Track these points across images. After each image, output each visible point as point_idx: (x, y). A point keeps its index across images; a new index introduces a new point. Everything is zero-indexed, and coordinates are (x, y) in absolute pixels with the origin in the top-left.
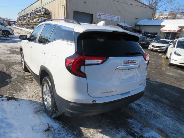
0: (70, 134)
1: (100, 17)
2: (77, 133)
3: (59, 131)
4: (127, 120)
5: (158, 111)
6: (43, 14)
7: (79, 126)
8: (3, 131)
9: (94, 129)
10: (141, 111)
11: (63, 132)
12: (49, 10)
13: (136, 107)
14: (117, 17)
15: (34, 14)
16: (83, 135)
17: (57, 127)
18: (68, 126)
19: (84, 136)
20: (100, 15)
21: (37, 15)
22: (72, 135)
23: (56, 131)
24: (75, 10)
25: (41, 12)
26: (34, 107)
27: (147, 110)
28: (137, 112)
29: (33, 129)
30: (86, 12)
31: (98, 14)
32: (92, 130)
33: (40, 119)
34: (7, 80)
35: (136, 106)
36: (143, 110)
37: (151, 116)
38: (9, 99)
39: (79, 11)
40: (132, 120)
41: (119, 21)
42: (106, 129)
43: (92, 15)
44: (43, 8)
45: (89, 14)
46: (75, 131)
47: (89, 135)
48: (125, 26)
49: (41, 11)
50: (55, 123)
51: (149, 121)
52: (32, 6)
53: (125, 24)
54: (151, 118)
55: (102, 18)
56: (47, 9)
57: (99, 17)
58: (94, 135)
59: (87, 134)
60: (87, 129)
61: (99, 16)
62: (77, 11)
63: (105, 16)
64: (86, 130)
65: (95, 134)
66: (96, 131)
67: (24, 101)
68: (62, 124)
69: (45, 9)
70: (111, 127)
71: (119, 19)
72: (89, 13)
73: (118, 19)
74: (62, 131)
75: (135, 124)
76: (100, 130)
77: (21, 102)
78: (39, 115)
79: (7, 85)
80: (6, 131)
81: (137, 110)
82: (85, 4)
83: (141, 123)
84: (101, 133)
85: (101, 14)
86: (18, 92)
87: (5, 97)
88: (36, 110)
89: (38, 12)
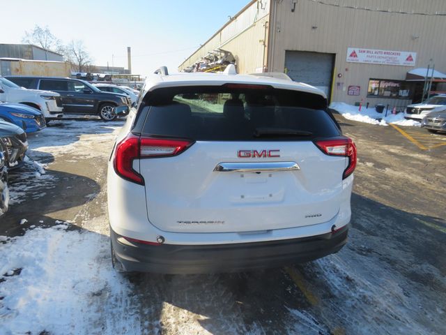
0: (134, 311)
1: (355, 58)
2: (150, 313)
3: (116, 300)
4: (289, 309)
5: (403, 306)
6: (221, 64)
7: (163, 300)
8: (24, 279)
9: (190, 313)
10: (345, 297)
11: (124, 304)
12: (234, 55)
13: (339, 286)
14: (404, 55)
15: (203, 65)
16: (158, 319)
17: (119, 292)
18: (142, 295)
19: (161, 320)
20: (353, 54)
21: (208, 68)
22: (137, 313)
23: (112, 299)
24: (290, 49)
25: (217, 59)
26: (103, 248)
27: (365, 297)
28: (332, 296)
29: (74, 287)
30: (316, 51)
31: (350, 51)
32: (184, 313)
33: (98, 272)
34: (90, 196)
35: (340, 283)
36: (353, 294)
37: (366, 314)
38: (72, 228)
39: (299, 49)
40: (302, 312)
41: (413, 63)
42: (220, 317)
43: (333, 56)
44: (221, 51)
45: (326, 53)
46: (149, 306)
47: (172, 320)
48: (430, 78)
49: (219, 57)
50: (121, 283)
51: (354, 325)
52: (203, 48)
53: (430, 71)
54: (365, 318)
55: (360, 61)
56: (228, 52)
57: (352, 58)
58: (184, 324)
59: (169, 318)
60: (177, 308)
61: (351, 56)
62: (294, 49)
63: (371, 55)
64: (172, 311)
65: (185, 322)
66: (193, 316)
67: (93, 235)
68: (132, 289)
69: (226, 53)
70: (234, 316)
71: (412, 60)
72: (324, 52)
73: (410, 59)
74: (123, 301)
75: (304, 324)
76: (202, 318)
77: (86, 236)
78: (101, 265)
79: (85, 203)
80: (29, 280)
81: (336, 293)
82: (313, 31)
83: (324, 325)
84: (202, 323)
85: (357, 50)
86: (94, 219)
87: (66, 225)
88: (103, 255)
89: (211, 61)
